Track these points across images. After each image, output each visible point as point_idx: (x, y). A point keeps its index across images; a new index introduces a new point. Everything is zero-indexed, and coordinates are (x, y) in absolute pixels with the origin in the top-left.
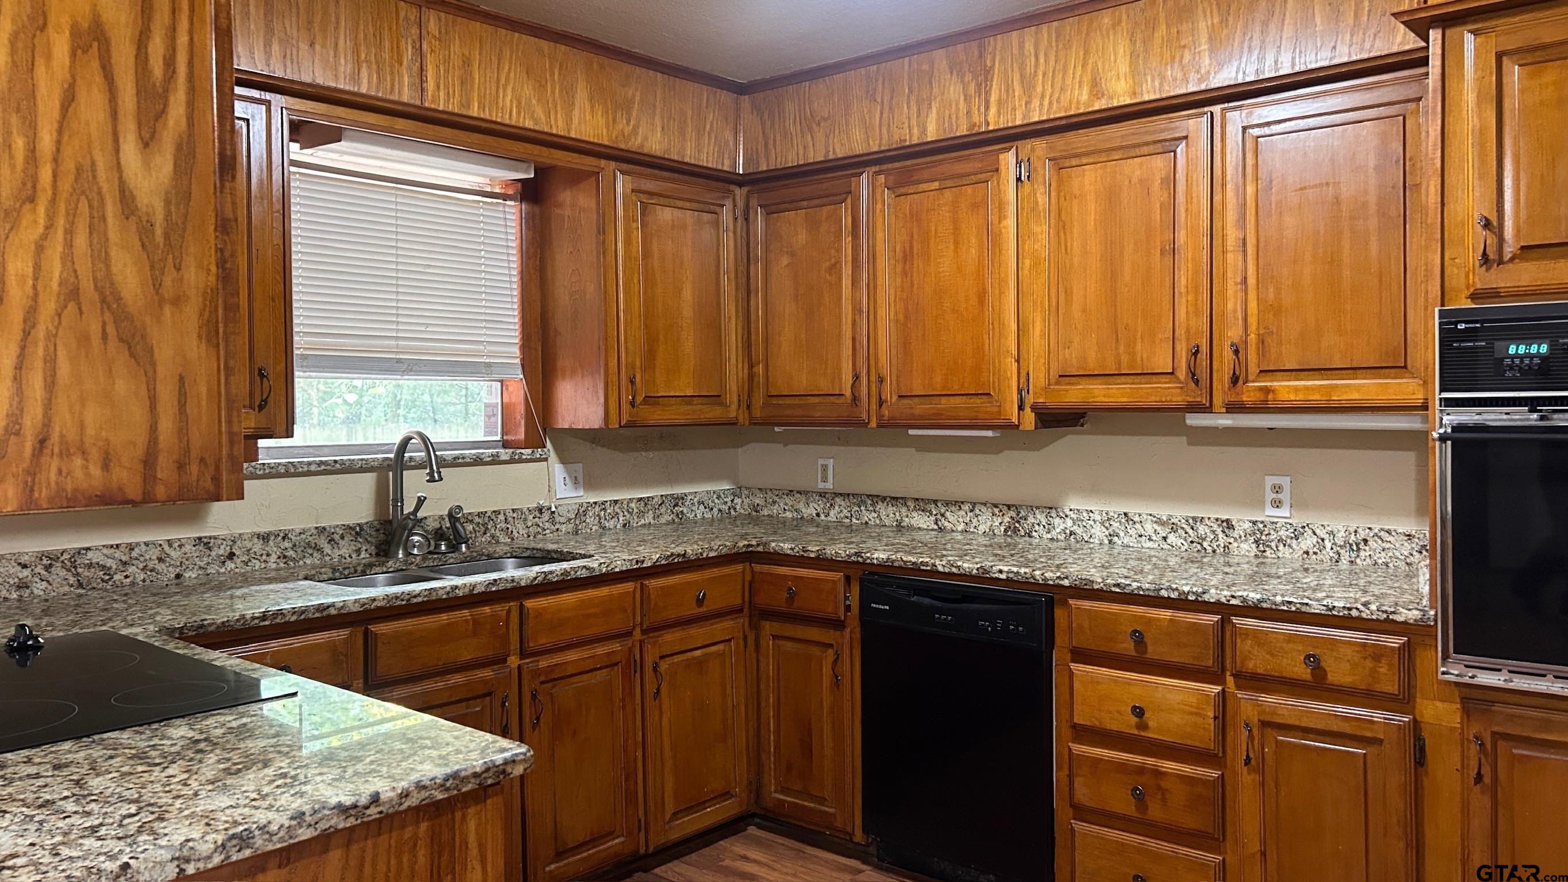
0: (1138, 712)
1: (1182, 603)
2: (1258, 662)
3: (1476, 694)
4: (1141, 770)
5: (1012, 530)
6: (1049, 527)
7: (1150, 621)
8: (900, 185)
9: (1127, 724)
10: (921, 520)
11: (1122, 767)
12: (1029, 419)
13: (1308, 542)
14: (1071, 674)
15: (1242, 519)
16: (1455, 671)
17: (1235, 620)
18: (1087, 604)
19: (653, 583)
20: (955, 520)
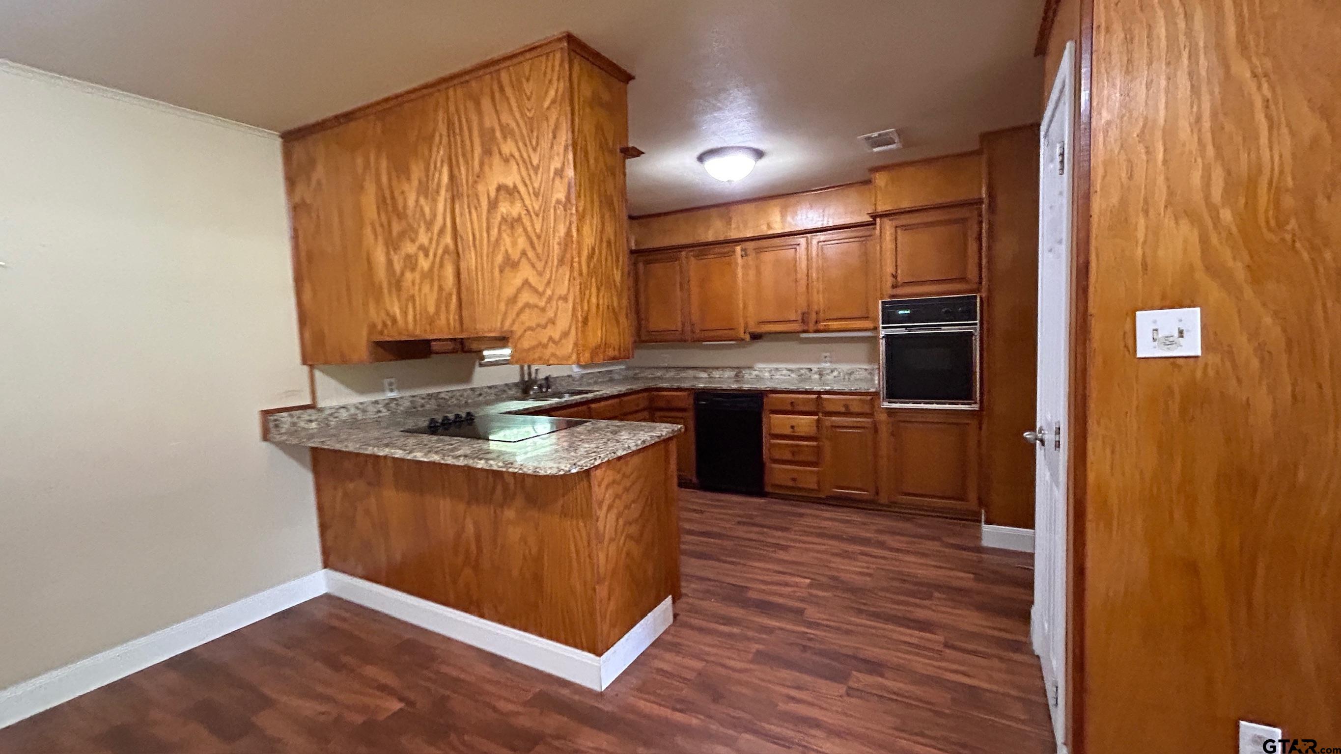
0: (792, 427)
1: (807, 392)
2: (830, 408)
3: (893, 411)
4: (792, 445)
5: (737, 376)
6: (750, 374)
7: (798, 398)
8: (698, 256)
9: (788, 431)
10: (704, 375)
11: (787, 445)
12: (748, 337)
13: (835, 373)
14: (770, 417)
15: (815, 367)
16: (886, 405)
17: (822, 396)
18: (774, 395)
19: (625, 399)
20: (716, 374)
